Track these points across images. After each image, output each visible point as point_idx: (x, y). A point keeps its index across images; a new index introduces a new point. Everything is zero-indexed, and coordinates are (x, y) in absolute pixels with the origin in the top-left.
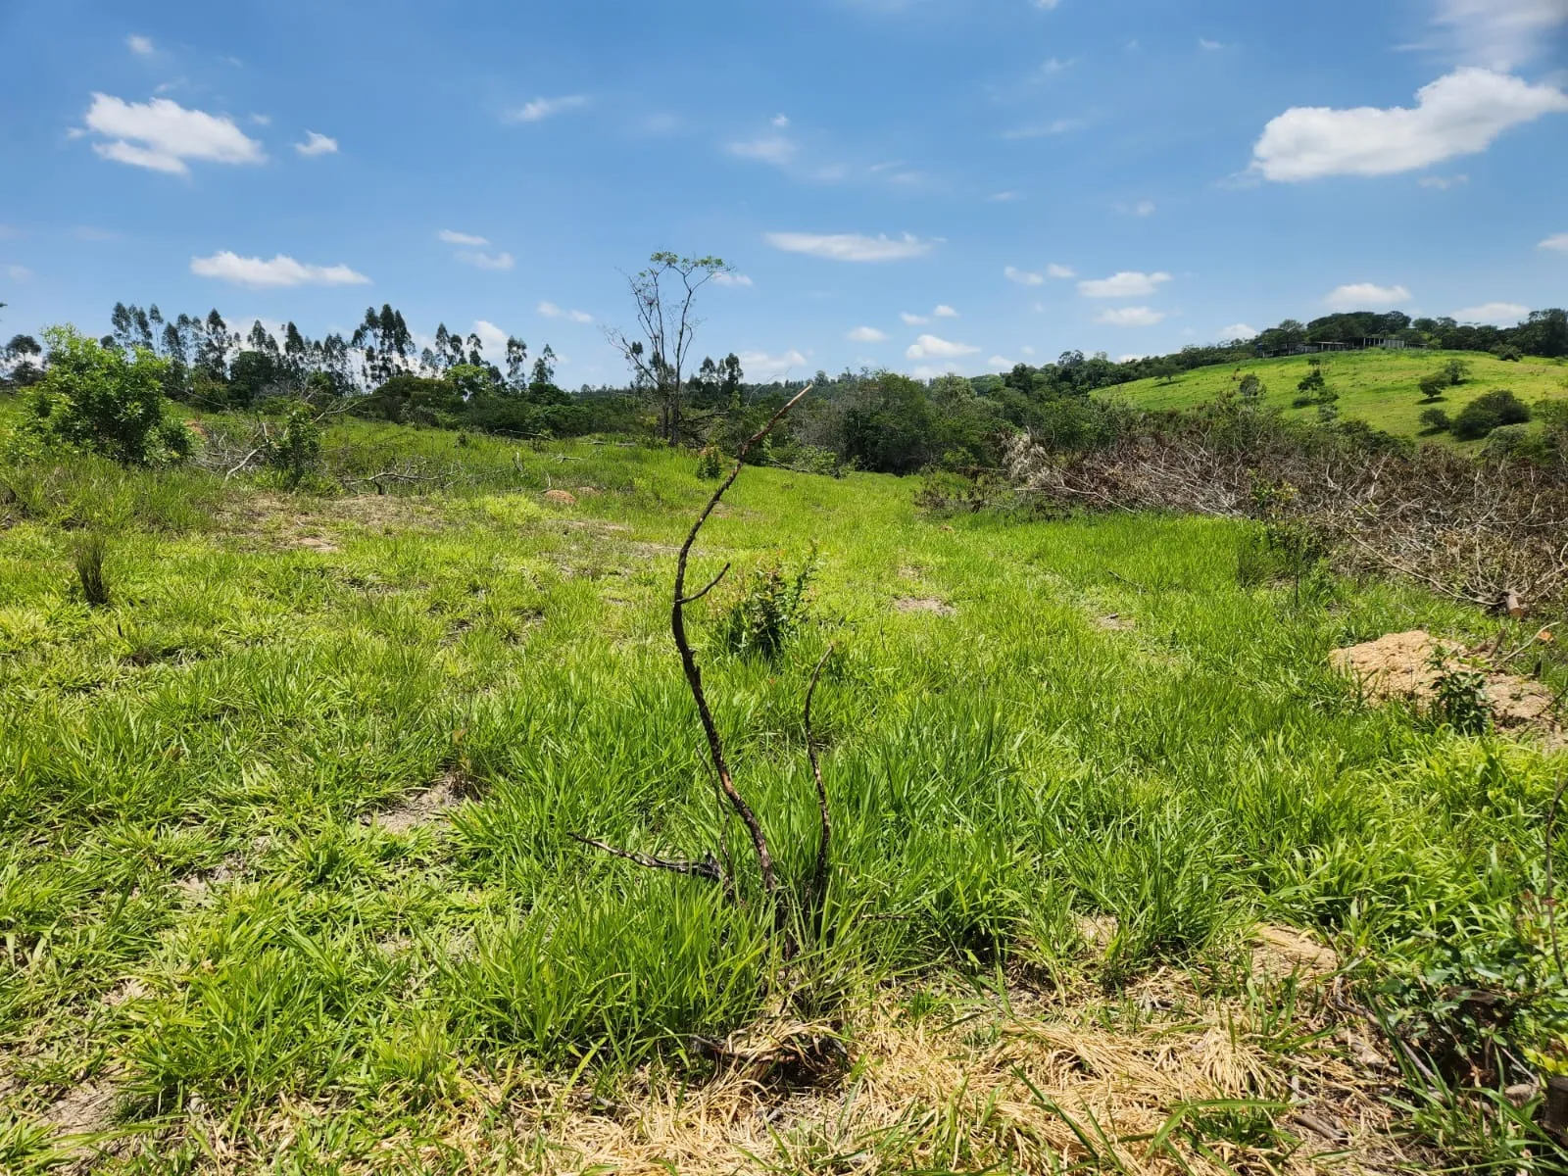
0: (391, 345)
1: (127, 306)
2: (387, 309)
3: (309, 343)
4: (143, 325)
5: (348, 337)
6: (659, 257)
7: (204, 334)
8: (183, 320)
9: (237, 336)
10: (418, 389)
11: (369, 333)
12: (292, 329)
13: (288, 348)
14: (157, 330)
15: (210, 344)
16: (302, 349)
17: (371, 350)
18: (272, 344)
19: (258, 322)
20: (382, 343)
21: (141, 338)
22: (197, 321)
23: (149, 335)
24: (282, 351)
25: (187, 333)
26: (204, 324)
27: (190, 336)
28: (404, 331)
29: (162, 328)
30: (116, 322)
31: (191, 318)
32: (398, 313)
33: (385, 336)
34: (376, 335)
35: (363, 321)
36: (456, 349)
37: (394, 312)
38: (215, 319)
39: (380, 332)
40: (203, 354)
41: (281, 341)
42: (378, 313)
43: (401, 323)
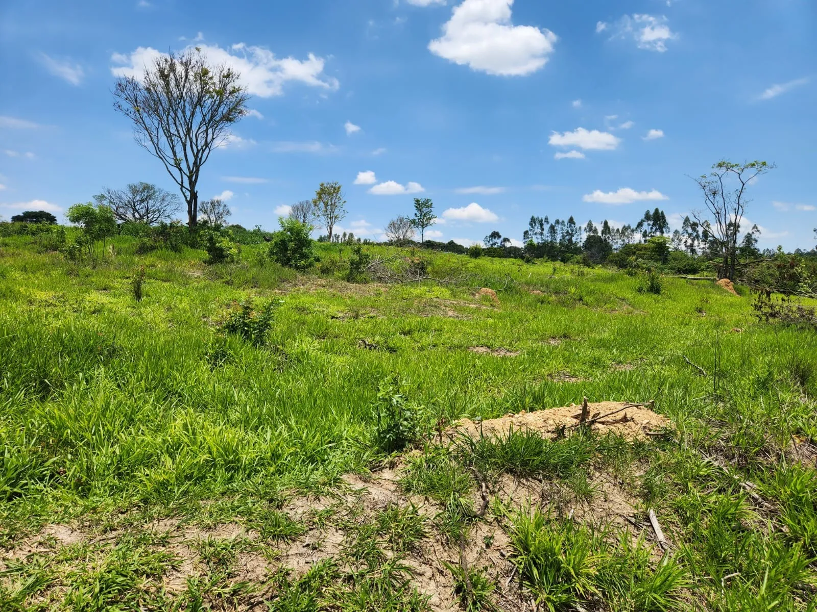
0: (656, 229)
1: (535, 217)
2: (657, 210)
3: (613, 230)
4: (542, 225)
5: (634, 226)
6: (720, 166)
7: (566, 228)
8: (557, 222)
9: (580, 228)
10: (641, 250)
11: (645, 224)
12: (606, 223)
13: (603, 233)
14: (547, 227)
15: (568, 232)
16: (609, 233)
17: (645, 232)
18: (595, 231)
19: (590, 221)
20: (652, 228)
21: (539, 230)
22: (563, 222)
23: (543, 229)
24: (600, 234)
25: (558, 228)
26: (566, 223)
27: (559, 229)
28: (664, 222)
29: (549, 226)
30: (531, 224)
31: (561, 221)
32: (662, 212)
33: (654, 225)
34: (649, 225)
35: (643, 217)
36: (694, 229)
37: (660, 211)
38: (571, 221)
39: (651, 223)
40: (564, 237)
41: (600, 228)
42: (652, 213)
43: (663, 217)
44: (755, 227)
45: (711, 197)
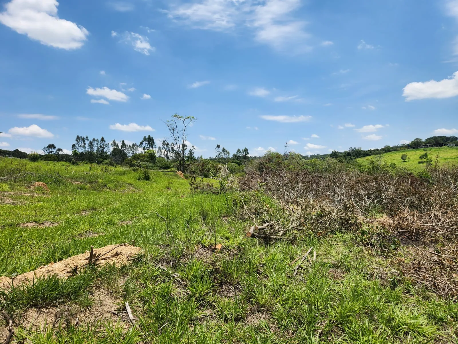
0: (150, 146)
1: (80, 136)
2: (149, 136)
3: (127, 146)
4: (84, 141)
5: (138, 144)
6: (175, 116)
7: (99, 143)
8: (94, 140)
9: (108, 144)
10: (142, 157)
11: (144, 143)
12: (123, 142)
13: (122, 147)
14: (87, 143)
15: (101, 146)
16: (125, 147)
17: (144, 147)
18: (117, 146)
19: (114, 140)
20: (147, 145)
21: (83, 144)
22: (98, 140)
23: (85, 144)
24: (120, 148)
25: (95, 143)
26: (99, 141)
27: (95, 144)
28: (153, 142)
29: (88, 142)
30: (77, 140)
31: (96, 139)
32: (152, 137)
33: (148, 144)
34: (146, 143)
35: (143, 139)
36: (167, 147)
37: (151, 137)
38: (103, 140)
39: (147, 142)
40: (98, 148)
41: (120, 145)
42: (147, 137)
43: (153, 140)
44: (193, 147)
45: (172, 131)
